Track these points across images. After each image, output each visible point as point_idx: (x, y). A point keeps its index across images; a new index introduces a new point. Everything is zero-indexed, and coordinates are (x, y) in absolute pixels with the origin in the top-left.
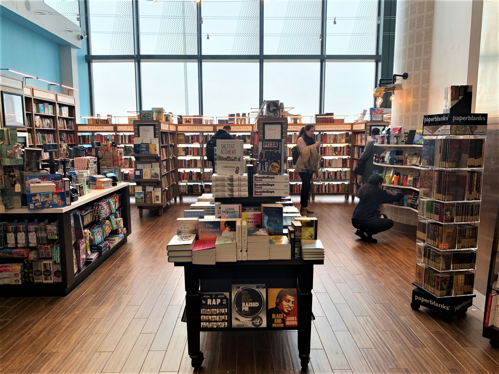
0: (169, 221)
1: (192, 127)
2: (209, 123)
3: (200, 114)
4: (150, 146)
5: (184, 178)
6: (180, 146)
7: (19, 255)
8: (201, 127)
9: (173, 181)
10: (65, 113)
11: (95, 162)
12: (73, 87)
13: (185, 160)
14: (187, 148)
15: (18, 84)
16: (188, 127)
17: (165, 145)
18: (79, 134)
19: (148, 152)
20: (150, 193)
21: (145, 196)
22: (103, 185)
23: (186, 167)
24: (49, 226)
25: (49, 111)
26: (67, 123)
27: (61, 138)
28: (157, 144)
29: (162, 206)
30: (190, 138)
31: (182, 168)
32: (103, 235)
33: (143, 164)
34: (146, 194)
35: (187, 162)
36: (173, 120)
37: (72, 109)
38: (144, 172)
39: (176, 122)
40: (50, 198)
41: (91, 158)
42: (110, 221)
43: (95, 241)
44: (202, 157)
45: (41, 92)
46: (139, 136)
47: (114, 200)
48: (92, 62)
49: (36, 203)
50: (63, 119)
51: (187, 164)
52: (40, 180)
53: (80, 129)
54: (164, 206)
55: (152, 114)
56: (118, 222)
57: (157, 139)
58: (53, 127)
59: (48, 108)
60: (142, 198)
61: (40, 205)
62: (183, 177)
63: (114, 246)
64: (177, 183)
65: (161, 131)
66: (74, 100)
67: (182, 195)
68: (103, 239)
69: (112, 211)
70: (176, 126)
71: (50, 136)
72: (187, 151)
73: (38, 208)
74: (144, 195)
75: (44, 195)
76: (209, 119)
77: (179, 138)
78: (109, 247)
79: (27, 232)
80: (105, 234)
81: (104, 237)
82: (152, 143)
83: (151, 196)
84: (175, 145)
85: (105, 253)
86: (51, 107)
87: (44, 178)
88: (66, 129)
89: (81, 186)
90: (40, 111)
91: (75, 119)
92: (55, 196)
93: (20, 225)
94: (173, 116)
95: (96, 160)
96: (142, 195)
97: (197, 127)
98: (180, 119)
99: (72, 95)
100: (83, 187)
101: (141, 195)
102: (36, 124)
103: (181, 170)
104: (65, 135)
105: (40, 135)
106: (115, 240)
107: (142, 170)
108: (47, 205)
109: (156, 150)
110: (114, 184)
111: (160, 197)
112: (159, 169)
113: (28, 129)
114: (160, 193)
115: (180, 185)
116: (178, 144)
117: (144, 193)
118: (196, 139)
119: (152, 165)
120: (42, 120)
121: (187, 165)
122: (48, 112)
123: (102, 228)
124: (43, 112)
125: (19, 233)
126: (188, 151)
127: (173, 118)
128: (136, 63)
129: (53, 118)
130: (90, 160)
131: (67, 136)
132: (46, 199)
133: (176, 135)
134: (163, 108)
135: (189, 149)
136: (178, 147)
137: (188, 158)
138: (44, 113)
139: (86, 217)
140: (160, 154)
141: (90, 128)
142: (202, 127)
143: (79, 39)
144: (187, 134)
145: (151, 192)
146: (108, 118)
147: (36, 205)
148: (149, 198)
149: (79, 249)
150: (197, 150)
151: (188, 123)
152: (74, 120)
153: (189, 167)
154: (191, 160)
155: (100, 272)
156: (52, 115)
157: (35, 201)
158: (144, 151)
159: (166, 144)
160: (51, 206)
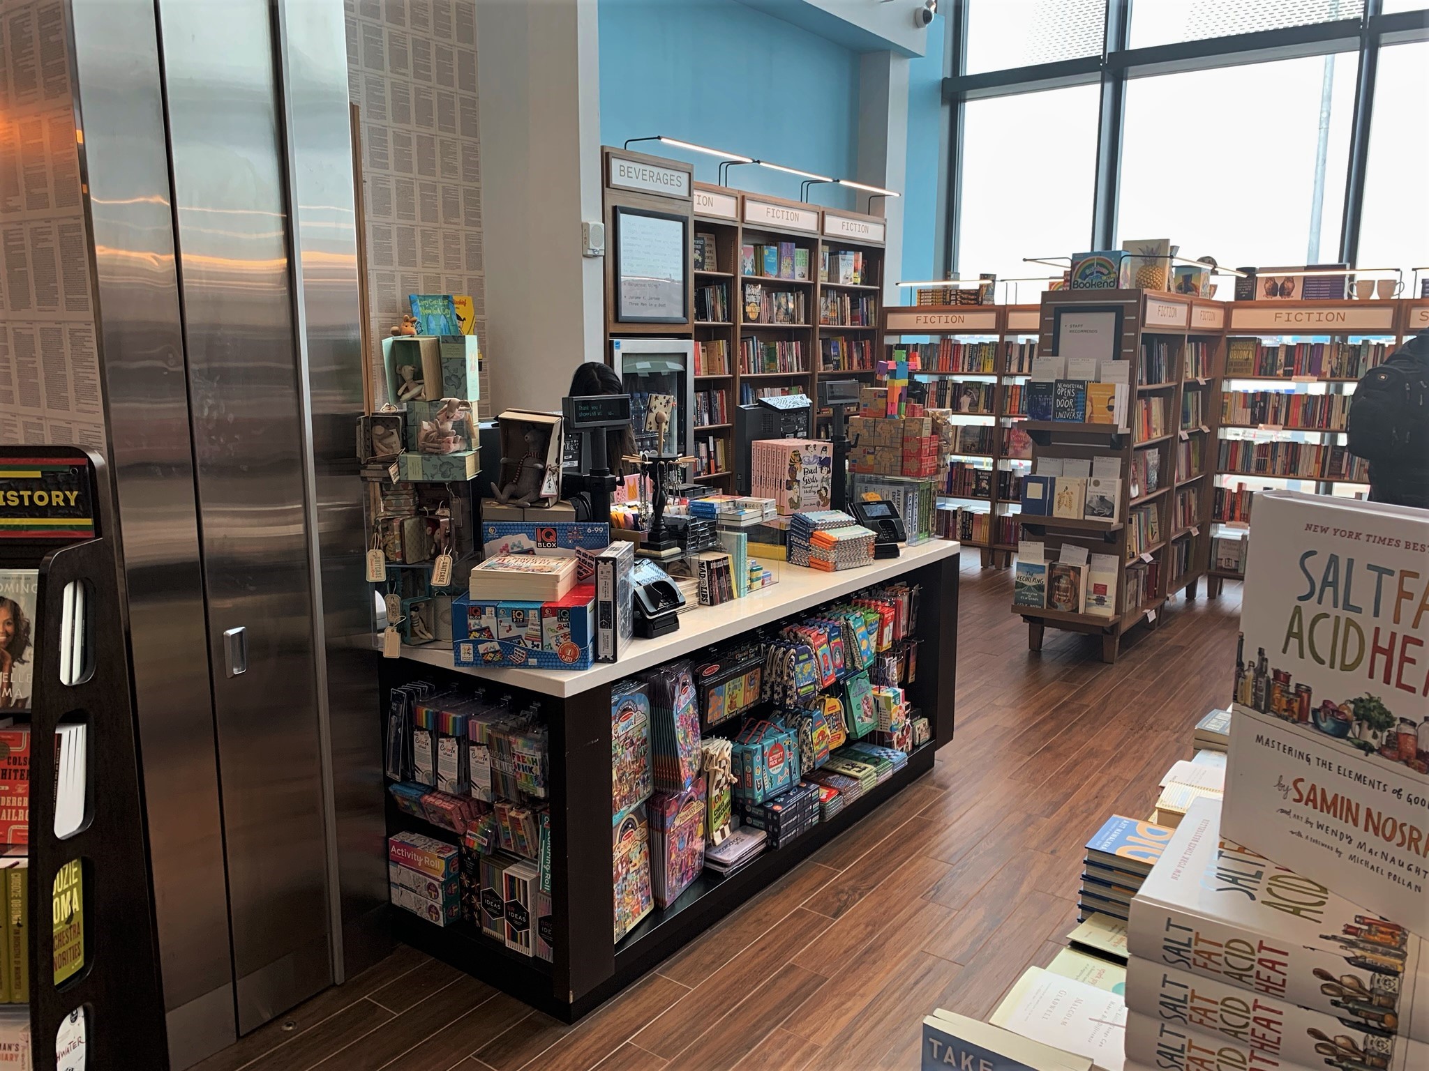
0: (1134, 694)
1: (1294, 312)
2: (1375, 296)
3: (1341, 260)
4: (1092, 392)
5: (1237, 514)
6: (1238, 385)
7: (442, 820)
8: (1335, 311)
9: (1188, 521)
10: (849, 272)
11: (823, 462)
12: (884, 188)
13: (1248, 444)
14: (1265, 395)
15: (675, 182)
16: (1274, 311)
17: (1164, 384)
18: (890, 340)
19: (1079, 417)
20: (1072, 573)
21: (1054, 579)
22: (832, 556)
23: (1249, 468)
24: (520, 741)
25: (795, 269)
26: (854, 305)
27: (827, 353)
28: (1118, 386)
29: (1115, 626)
30: (1281, 356)
31: (1233, 471)
32: (801, 760)
33: (1059, 461)
34: (1057, 572)
35: (1255, 450)
36: (1215, 287)
37: (873, 257)
38: (1058, 489)
39: (1225, 291)
40: (532, 629)
41: (807, 447)
42: (845, 699)
43: (752, 787)
44: (1327, 435)
45: (771, 207)
46: (1055, 353)
47: (873, 617)
48: (965, 101)
49: (483, 642)
50: (842, 291)
51: (1254, 457)
52: (532, 544)
53: (893, 322)
54: (1124, 627)
55: (1116, 267)
56: (882, 705)
57: (1125, 365)
58: (802, 320)
59: (793, 259)
60: (1040, 588)
61: (495, 652)
62: (1233, 511)
63: (848, 803)
64: (1204, 528)
65: (1143, 330)
66: (882, 227)
67: (1222, 577)
68: (796, 777)
69: (857, 664)
70: (1227, 307)
71: (790, 348)
72: (1260, 410)
73: (487, 662)
74: (1050, 575)
75: (510, 612)
76: (1376, 277)
77: (1234, 356)
78: (822, 811)
79: (465, 742)
80: (809, 758)
81: (804, 768)
82: (1103, 381)
83: (1075, 586)
84: (1213, 385)
85: (796, 839)
86: (801, 254)
87: (548, 535)
88: (848, 325)
89: (720, 565)
90: (766, 269)
91: (881, 290)
92: (550, 621)
93: (447, 709)
94: (1214, 272)
95: (829, 454)
96: (1044, 578)
97: (1315, 311)
98: (1247, 280)
99: (881, 213)
100: (727, 568)
101: (1039, 577)
102: (748, 309)
103: (1229, 482)
104: (842, 344)
105: (756, 346)
106: (855, 778)
107: (1053, 479)
108: (518, 656)
109: (1111, 408)
110: (886, 550)
111: (1111, 592)
112: (1118, 482)
113: (697, 327)
114: (1115, 575)
115: (1218, 539)
116: (1229, 379)
117: (1051, 567)
118: (1306, 361)
119: (1092, 464)
120: (768, 296)
121: (1254, 465)
122: (790, 271)
123: (797, 734)
124: (775, 273)
125: (444, 740)
126: (1263, 411)
127: (1213, 280)
128: (1109, 86)
129: (805, 290)
130: (803, 453)
131: (849, 347)
132: (516, 631)
133: (1223, 343)
134: (1167, 241)
135: (1272, 403)
136: (1224, 389)
137: (1263, 435)
138: (778, 276)
139: (721, 693)
140: (1130, 424)
141: (923, 319)
142: (1342, 311)
143: (917, 25)
144: (1268, 341)
145: (1077, 570)
146: (981, 286)
147: (481, 648)
148: (1066, 590)
149: (663, 829)
150: (1305, 406)
151: (1278, 297)
152: (878, 295)
153: (1261, 471)
154: (1275, 445)
155: (759, 921)
156: (805, 280)
157: (477, 635)
158: (1064, 409)
159: (1170, 379)
160: (533, 661)
